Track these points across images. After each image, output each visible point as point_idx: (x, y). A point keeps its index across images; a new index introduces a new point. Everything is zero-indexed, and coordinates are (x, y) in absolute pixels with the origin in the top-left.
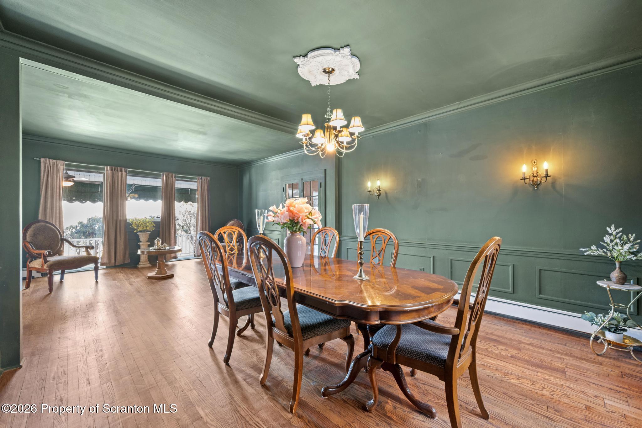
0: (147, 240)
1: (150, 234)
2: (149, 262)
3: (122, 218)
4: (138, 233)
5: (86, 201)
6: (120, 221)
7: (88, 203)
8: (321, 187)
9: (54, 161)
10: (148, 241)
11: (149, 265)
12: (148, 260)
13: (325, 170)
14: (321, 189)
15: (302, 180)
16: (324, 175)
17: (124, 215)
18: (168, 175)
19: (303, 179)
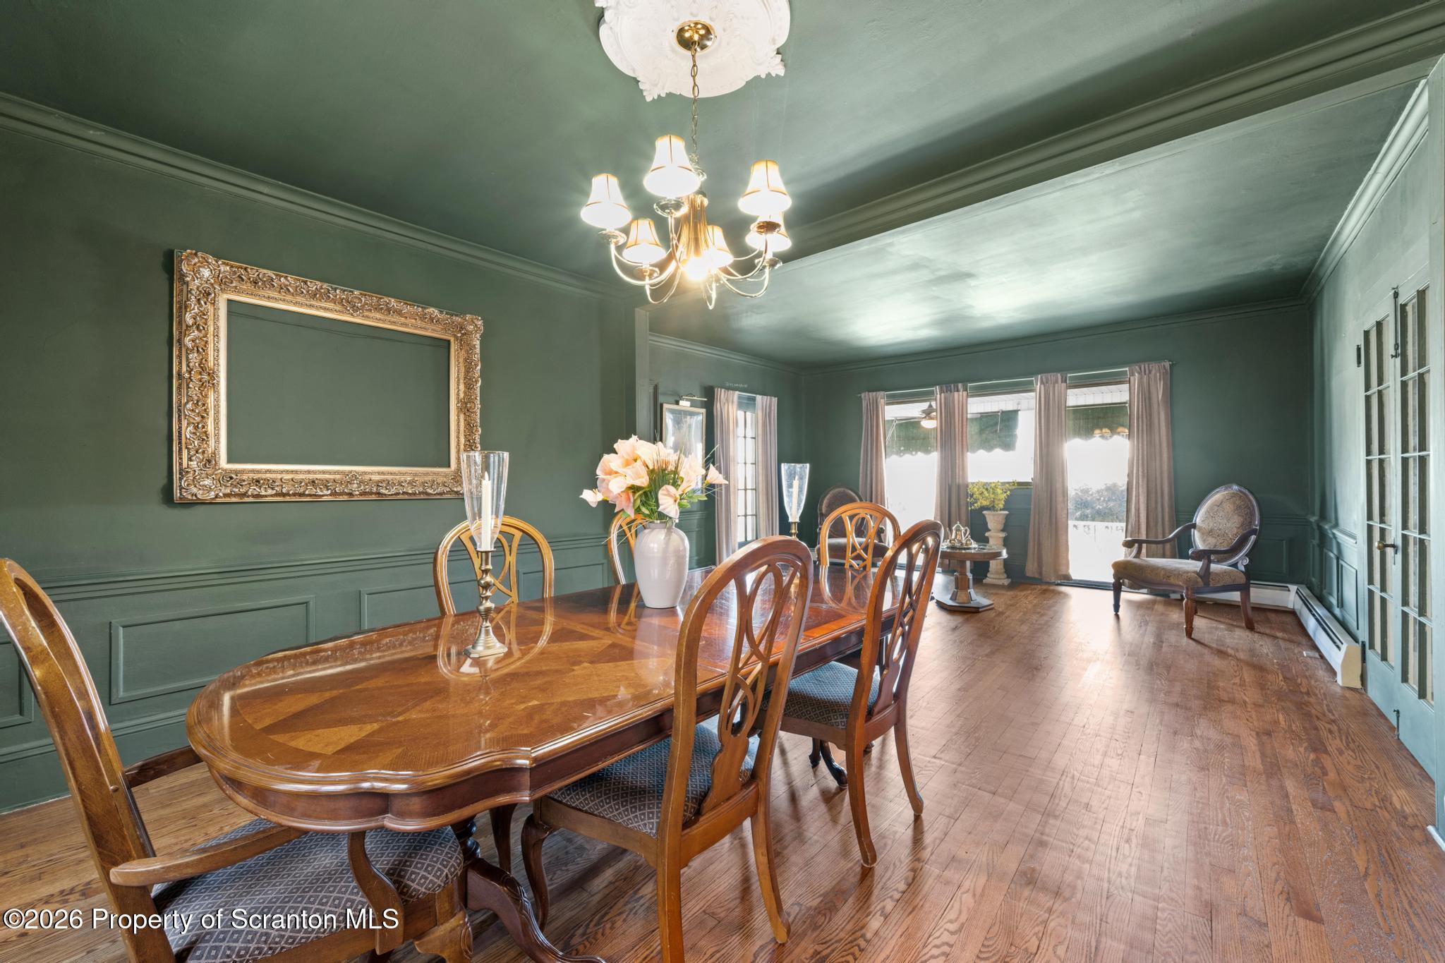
0: (1001, 527)
1: (1007, 515)
2: (1005, 576)
3: (961, 482)
4: (984, 512)
5: (916, 453)
6: (959, 486)
7: (920, 454)
9: (874, 393)
10: (1003, 530)
11: (1006, 582)
12: (1003, 570)
17: (964, 476)
18: (1047, 379)
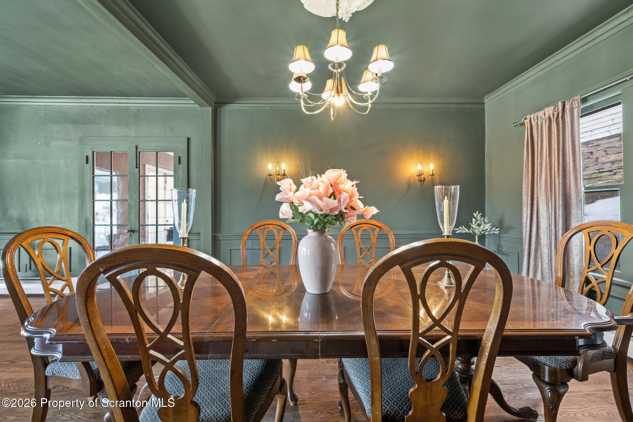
8: (179, 163)
13: (188, 139)
14: (181, 166)
15: (137, 148)
16: (186, 146)
19: (139, 147)
